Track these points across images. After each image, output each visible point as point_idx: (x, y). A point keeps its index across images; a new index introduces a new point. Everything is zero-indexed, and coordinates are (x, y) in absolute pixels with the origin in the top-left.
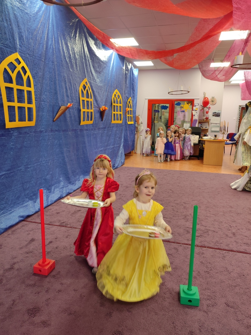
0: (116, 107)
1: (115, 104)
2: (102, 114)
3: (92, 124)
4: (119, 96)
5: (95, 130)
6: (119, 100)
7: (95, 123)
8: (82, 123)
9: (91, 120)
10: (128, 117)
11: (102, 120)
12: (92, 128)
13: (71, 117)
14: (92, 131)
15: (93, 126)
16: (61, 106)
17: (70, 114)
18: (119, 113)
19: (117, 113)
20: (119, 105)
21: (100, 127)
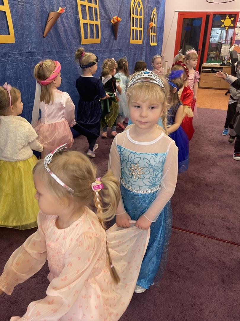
0: (135, 21)
1: (135, 16)
2: (114, 28)
3: (100, 44)
4: (139, 4)
5: (105, 53)
6: (139, 10)
7: (103, 42)
8: (84, 41)
9: (98, 37)
10: (151, 35)
11: (116, 40)
12: (100, 49)
13: (65, 31)
14: (101, 54)
15: (101, 47)
16: (50, 12)
17: (64, 26)
18: (139, 29)
19: (137, 28)
20: (139, 17)
21: (112, 49)
